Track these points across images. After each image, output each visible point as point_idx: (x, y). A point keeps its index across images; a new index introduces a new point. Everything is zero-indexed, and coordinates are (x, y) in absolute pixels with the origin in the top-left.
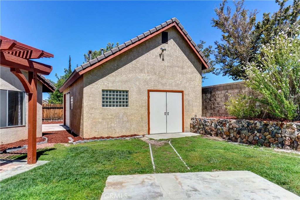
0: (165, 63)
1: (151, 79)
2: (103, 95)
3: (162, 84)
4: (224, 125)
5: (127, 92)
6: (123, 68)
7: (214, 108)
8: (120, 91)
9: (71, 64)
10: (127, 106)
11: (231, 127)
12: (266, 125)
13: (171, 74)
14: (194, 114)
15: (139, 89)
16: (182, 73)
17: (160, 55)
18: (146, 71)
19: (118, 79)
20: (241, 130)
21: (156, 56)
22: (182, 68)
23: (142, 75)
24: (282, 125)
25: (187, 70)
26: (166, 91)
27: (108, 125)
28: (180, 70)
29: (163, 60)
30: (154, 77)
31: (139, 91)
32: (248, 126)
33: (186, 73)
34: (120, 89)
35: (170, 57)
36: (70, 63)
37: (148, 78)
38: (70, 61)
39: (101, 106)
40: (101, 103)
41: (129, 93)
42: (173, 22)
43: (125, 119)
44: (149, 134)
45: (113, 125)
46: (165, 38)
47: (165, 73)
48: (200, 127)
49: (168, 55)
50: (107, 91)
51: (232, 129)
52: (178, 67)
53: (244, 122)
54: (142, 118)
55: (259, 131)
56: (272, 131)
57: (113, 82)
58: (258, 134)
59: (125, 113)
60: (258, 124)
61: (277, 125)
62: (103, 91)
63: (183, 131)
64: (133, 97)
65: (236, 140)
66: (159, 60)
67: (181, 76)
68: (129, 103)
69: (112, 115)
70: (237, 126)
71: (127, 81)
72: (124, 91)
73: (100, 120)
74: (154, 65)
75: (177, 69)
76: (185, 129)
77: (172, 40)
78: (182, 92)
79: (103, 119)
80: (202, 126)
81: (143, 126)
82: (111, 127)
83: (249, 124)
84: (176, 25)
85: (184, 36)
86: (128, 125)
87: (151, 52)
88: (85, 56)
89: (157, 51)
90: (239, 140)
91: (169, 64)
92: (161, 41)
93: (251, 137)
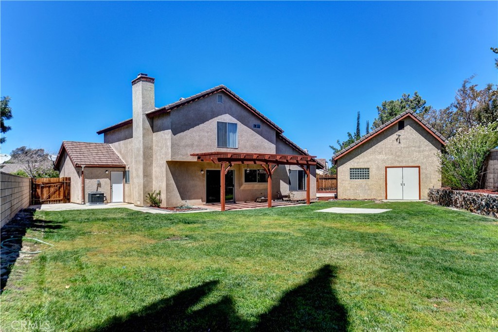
0: (402, 145)
1: (388, 158)
2: (351, 171)
3: (399, 162)
5: (368, 169)
6: (365, 153)
8: (363, 169)
9: (360, 122)
10: (368, 178)
13: (407, 153)
14: (432, 185)
15: (378, 167)
16: (419, 152)
17: (397, 140)
18: (384, 153)
19: (361, 160)
21: (393, 141)
22: (419, 147)
23: (380, 156)
25: (425, 149)
26: (402, 167)
27: (354, 191)
28: (417, 149)
29: (400, 143)
30: (391, 157)
31: (378, 168)
33: (423, 151)
34: (363, 167)
35: (407, 139)
36: (358, 121)
37: (386, 158)
38: (358, 118)
39: (349, 179)
40: (349, 177)
41: (370, 170)
42: (407, 114)
43: (367, 188)
44: (386, 199)
45: (358, 191)
46: (401, 125)
47: (402, 152)
49: (404, 139)
50: (353, 169)
51: (441, 196)
52: (415, 147)
54: (380, 187)
55: (448, 196)
56: (451, 196)
57: (358, 163)
59: (366, 184)
62: (351, 169)
63: (420, 199)
64: (372, 173)
66: (396, 143)
67: (417, 153)
68: (370, 177)
69: (357, 185)
71: (368, 161)
72: (366, 169)
73: (349, 188)
74: (391, 148)
75: (413, 148)
76: (422, 197)
77: (408, 126)
78: (419, 167)
79: (351, 187)
81: (381, 193)
82: (356, 193)
84: (410, 115)
85: (419, 122)
86: (369, 192)
87: (389, 138)
88: (378, 109)
89: (394, 136)
90: (443, 204)
91: (405, 146)
92: (397, 129)
93: (446, 200)
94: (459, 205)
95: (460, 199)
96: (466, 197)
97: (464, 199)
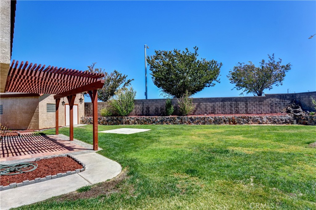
2: (47, 106)
4: (101, 119)
7: (89, 113)
11: (104, 120)
12: (117, 118)
14: (82, 115)
20: (108, 120)
24: (123, 117)
27: (49, 122)
32: (111, 119)
39: (46, 112)
44: (65, 125)
48: (87, 121)
50: (48, 104)
51: (105, 120)
53: (109, 118)
55: (115, 120)
56: (120, 120)
57: (51, 99)
58: (115, 121)
60: (115, 118)
61: (121, 118)
63: (78, 124)
65: (106, 124)
67: (77, 97)
69: (51, 117)
70: (107, 119)
76: (79, 123)
78: (77, 105)
79: (47, 119)
80: (88, 121)
81: (63, 122)
82: (51, 123)
83: (111, 118)
90: (107, 124)
93: (113, 122)
94: (131, 123)
95: (132, 120)
96: (140, 119)
97: (137, 120)
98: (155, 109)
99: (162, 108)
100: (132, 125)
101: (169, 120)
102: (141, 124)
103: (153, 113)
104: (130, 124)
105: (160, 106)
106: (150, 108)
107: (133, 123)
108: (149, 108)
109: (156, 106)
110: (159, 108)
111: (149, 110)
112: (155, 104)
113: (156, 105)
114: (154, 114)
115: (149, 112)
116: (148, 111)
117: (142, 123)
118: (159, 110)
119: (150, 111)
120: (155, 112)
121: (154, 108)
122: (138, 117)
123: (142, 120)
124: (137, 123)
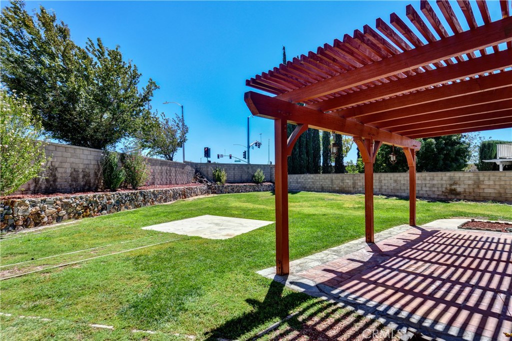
24: (13, 203)
61: (7, 204)
94: (46, 219)
95: (51, 210)
96: (73, 202)
97: (66, 205)
98: (71, 173)
99: (87, 170)
100: (52, 226)
101: (129, 199)
102: (77, 219)
103: (66, 183)
104: (44, 224)
105: (81, 166)
106: (58, 169)
107: (53, 218)
108: (56, 169)
109: (74, 166)
110: (81, 170)
111: (55, 176)
112: (72, 160)
113: (73, 163)
114: (67, 187)
115: (55, 181)
116: (51, 178)
117: (79, 215)
118: (81, 176)
119: (59, 180)
120: (72, 181)
121: (69, 171)
122: (66, 198)
123: (77, 205)
124: (66, 216)
